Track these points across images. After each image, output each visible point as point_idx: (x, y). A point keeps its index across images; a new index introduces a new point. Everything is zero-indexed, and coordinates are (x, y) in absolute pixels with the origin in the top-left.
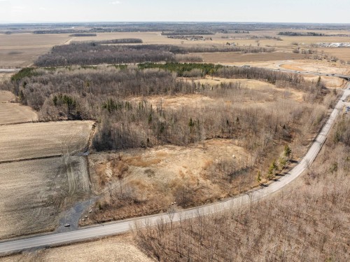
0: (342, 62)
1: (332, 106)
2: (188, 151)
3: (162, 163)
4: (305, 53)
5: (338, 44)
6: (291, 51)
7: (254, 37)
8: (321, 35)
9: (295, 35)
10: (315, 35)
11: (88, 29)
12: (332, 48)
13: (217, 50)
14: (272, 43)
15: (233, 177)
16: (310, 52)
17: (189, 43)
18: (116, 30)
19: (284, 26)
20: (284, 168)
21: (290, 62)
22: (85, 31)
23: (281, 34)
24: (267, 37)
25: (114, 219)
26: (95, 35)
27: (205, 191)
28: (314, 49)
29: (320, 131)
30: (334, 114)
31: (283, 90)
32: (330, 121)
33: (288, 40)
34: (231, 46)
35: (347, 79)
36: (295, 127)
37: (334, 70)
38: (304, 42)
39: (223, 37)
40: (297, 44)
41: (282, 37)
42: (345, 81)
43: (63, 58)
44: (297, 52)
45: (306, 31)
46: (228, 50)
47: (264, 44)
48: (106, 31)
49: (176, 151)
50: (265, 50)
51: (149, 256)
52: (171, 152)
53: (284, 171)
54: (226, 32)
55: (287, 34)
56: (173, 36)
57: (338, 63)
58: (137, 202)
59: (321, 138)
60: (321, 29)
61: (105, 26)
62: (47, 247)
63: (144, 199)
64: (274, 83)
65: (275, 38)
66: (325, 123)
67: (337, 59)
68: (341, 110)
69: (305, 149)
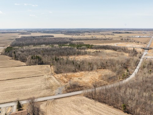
0: (141, 43)
1: (140, 58)
2: (91, 72)
3: (83, 76)
4: (126, 40)
5: (138, 36)
6: (120, 39)
7: (102, 34)
8: (131, 33)
9: (120, 33)
10: (128, 33)
11: (26, 31)
12: (136, 38)
13: (88, 39)
14: (111, 36)
15: (110, 79)
16: (128, 39)
17: (75, 37)
18: (39, 32)
19: (114, 30)
20: (127, 76)
21: (120, 43)
22: (25, 32)
23: (114, 33)
24: (108, 34)
25: (74, 91)
26: (31, 34)
27: (102, 83)
28: (129, 38)
29: (137, 65)
30: (141, 60)
31: (120, 53)
32: (140, 63)
33: (117, 35)
34: (94, 38)
35: (144, 49)
36: (128, 64)
37: (138, 46)
38: (124, 36)
39: (89, 34)
40: (121, 37)
41: (114, 34)
42: (144, 50)
43: (24, 43)
44: (122, 39)
45: (124, 31)
46: (93, 39)
47: (107, 37)
48: (34, 32)
49: (87, 73)
50: (109, 39)
51: (90, 99)
52: (85, 73)
53: (127, 77)
54: (90, 32)
55: (116, 33)
56: (67, 34)
57: (140, 43)
58: (79, 87)
59: (138, 67)
60: (130, 30)
61: (33, 30)
62: (55, 99)
63: (82, 85)
64: (116, 51)
65: (111, 34)
66: (138, 63)
67: (139, 42)
68: (144, 59)
69: (133, 71)
